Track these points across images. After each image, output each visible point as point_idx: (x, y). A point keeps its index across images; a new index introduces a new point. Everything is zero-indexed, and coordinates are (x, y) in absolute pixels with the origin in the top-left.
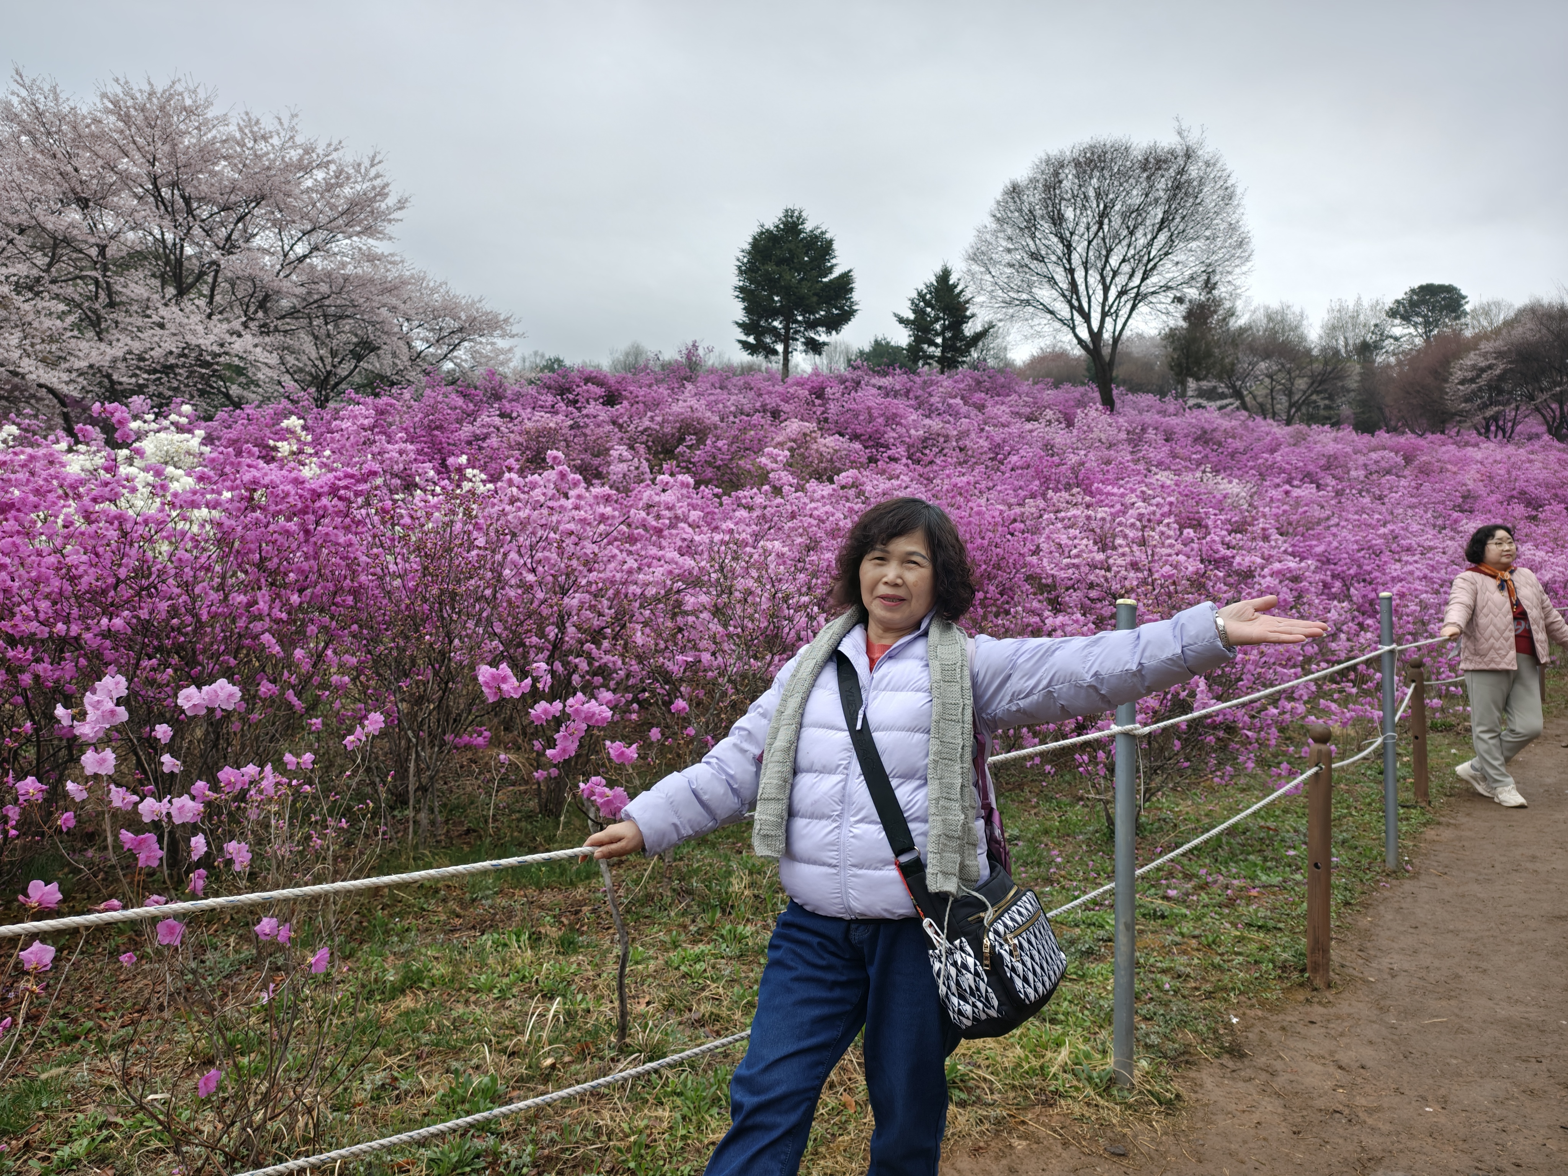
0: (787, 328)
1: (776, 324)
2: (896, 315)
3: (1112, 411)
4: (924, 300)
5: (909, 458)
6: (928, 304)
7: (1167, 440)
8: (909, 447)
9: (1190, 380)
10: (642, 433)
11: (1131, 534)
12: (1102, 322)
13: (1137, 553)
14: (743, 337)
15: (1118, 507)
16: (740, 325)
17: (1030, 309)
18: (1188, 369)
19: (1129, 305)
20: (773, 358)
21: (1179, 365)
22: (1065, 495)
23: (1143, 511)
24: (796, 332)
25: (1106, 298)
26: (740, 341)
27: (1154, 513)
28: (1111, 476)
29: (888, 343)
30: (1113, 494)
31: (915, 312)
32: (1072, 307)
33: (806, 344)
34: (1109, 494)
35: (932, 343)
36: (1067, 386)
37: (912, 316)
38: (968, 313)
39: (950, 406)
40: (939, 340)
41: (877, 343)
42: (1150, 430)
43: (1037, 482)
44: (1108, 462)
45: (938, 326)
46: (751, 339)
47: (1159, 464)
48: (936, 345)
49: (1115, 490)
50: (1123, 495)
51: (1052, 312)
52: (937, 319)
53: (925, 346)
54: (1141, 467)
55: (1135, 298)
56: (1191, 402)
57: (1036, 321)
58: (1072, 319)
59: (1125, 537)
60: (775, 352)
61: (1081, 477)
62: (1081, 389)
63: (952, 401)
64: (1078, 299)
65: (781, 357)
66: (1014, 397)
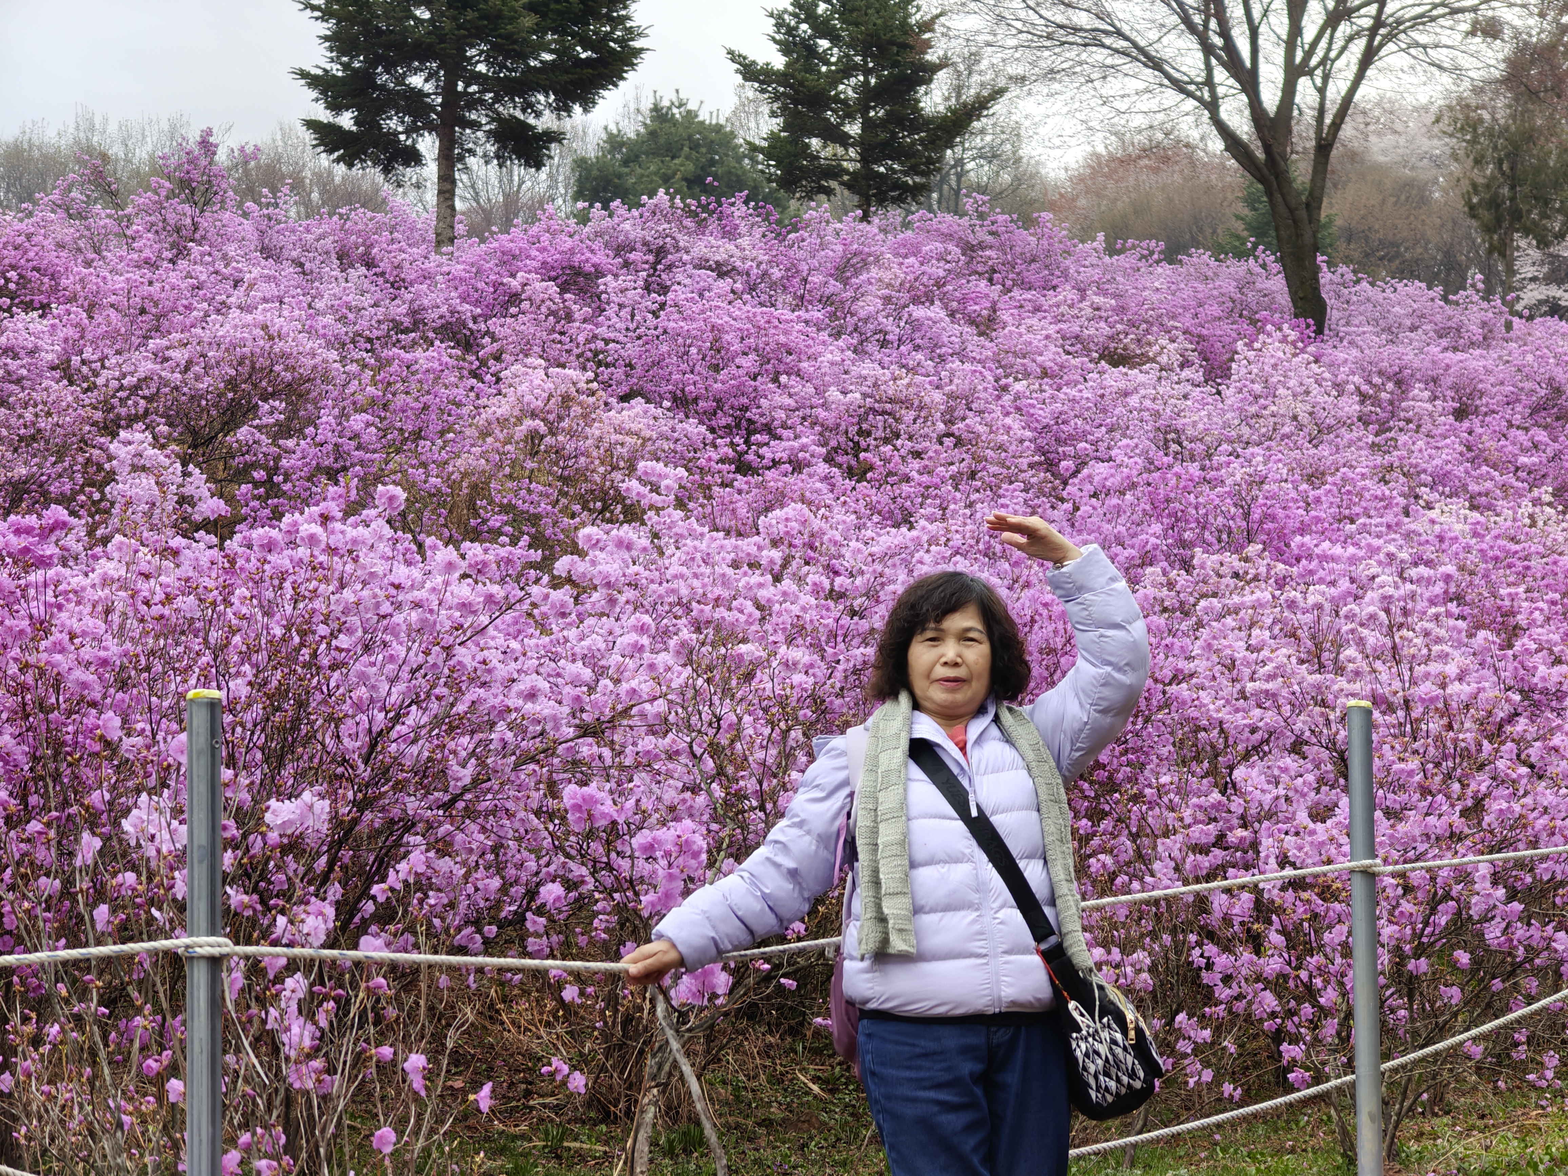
0: (448, 91)
1: (416, 81)
2: (734, 56)
3: (1319, 331)
4: (811, 17)
5: (829, 460)
6: (822, 28)
7: (1460, 414)
8: (826, 430)
9: (1521, 242)
10: (135, 389)
11: (1373, 638)
12: (1289, 90)
13: (1384, 677)
14: (324, 115)
15: (1344, 584)
16: (312, 81)
17: (1099, 55)
18: (1517, 215)
19: (1358, 47)
20: (410, 173)
21: (1494, 203)
22: (1232, 560)
23: (1390, 591)
24: (474, 103)
25: (1296, 30)
26: (311, 124)
27: (1413, 596)
28: (1326, 512)
29: (691, 115)
30: (1333, 559)
31: (786, 48)
32: (1208, 49)
33: (496, 136)
34: (1324, 558)
35: (834, 135)
36: (1202, 258)
37: (779, 62)
38: (931, 57)
39: (915, 325)
40: (854, 129)
41: (659, 114)
42: (1418, 390)
43: (1157, 528)
44: (1315, 477)
45: (847, 89)
46: (346, 120)
47: (1440, 479)
48: (843, 140)
49: (1338, 550)
50: (1353, 560)
51: (1156, 64)
52: (846, 70)
53: (815, 143)
54: (1398, 486)
55: (1373, 31)
56: (1532, 295)
57: (1113, 86)
58: (1209, 82)
59: (1361, 642)
60: (413, 157)
61: (1256, 515)
62: (1237, 268)
63: (919, 312)
64: (1225, 33)
65: (431, 170)
66: (1067, 293)
